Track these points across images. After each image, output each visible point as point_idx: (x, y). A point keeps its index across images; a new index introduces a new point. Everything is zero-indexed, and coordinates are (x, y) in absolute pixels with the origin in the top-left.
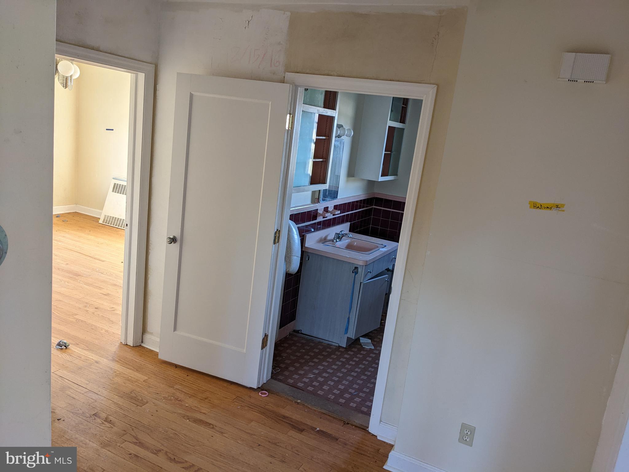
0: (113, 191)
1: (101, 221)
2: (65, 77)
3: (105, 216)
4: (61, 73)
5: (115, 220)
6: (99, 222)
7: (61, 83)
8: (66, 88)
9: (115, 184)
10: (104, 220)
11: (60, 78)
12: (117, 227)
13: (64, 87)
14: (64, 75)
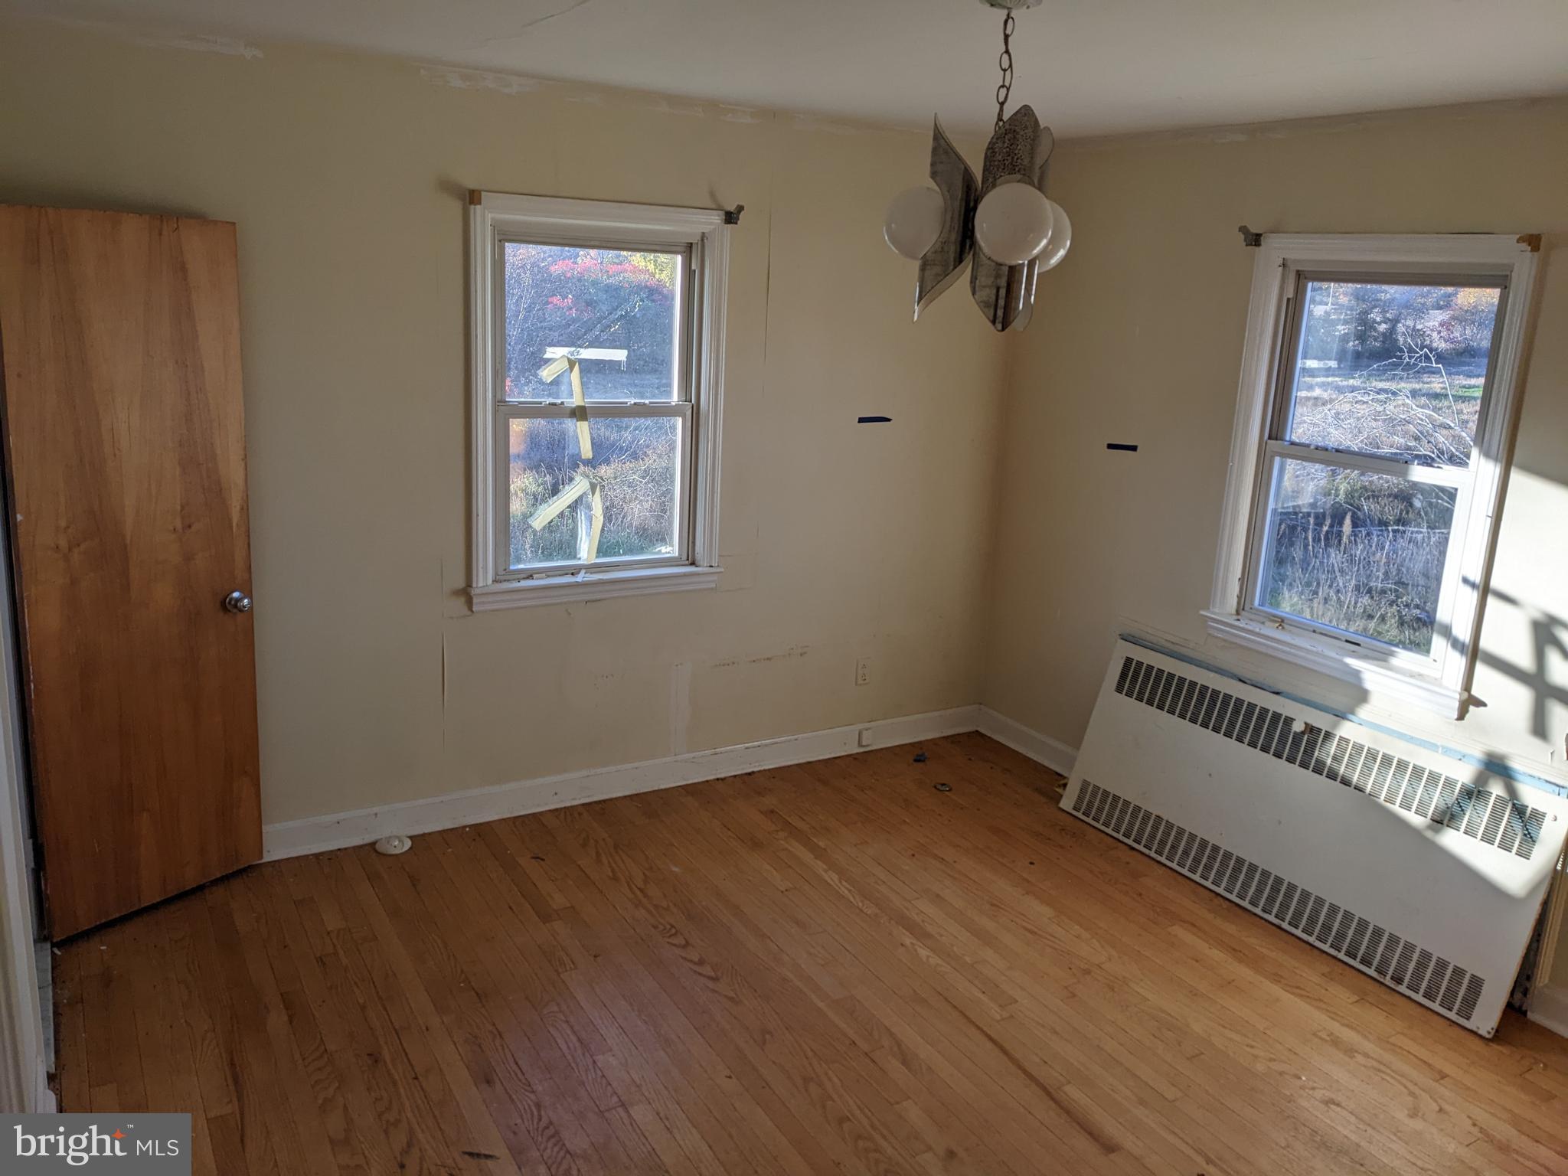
0: (1119, 689)
1: (1067, 803)
2: (1005, 270)
3: (1085, 785)
4: (986, 250)
5: (1123, 812)
6: (1062, 805)
7: (984, 305)
8: (1003, 329)
9: (1129, 661)
10: (1080, 799)
11: (982, 280)
12: (1130, 842)
13: (994, 322)
14: (1000, 260)
